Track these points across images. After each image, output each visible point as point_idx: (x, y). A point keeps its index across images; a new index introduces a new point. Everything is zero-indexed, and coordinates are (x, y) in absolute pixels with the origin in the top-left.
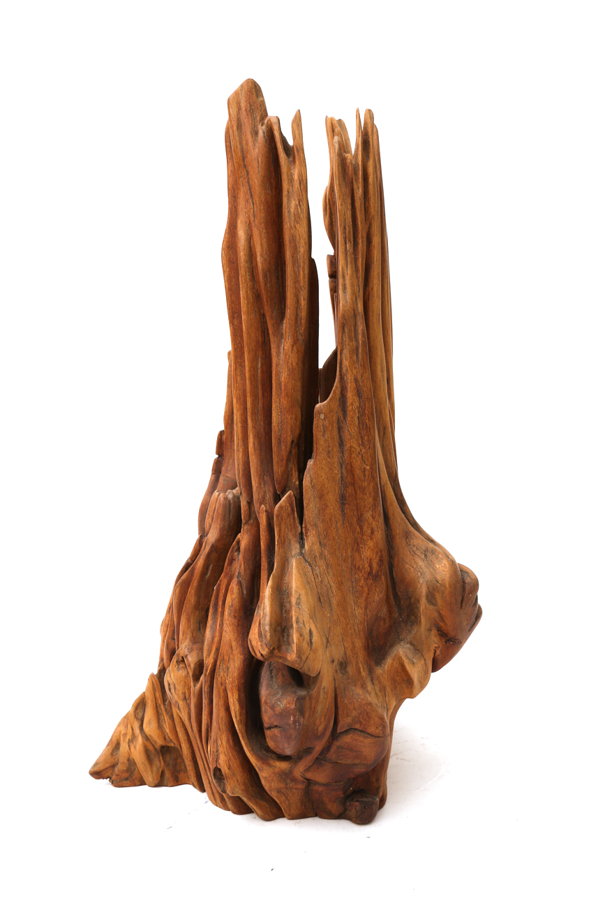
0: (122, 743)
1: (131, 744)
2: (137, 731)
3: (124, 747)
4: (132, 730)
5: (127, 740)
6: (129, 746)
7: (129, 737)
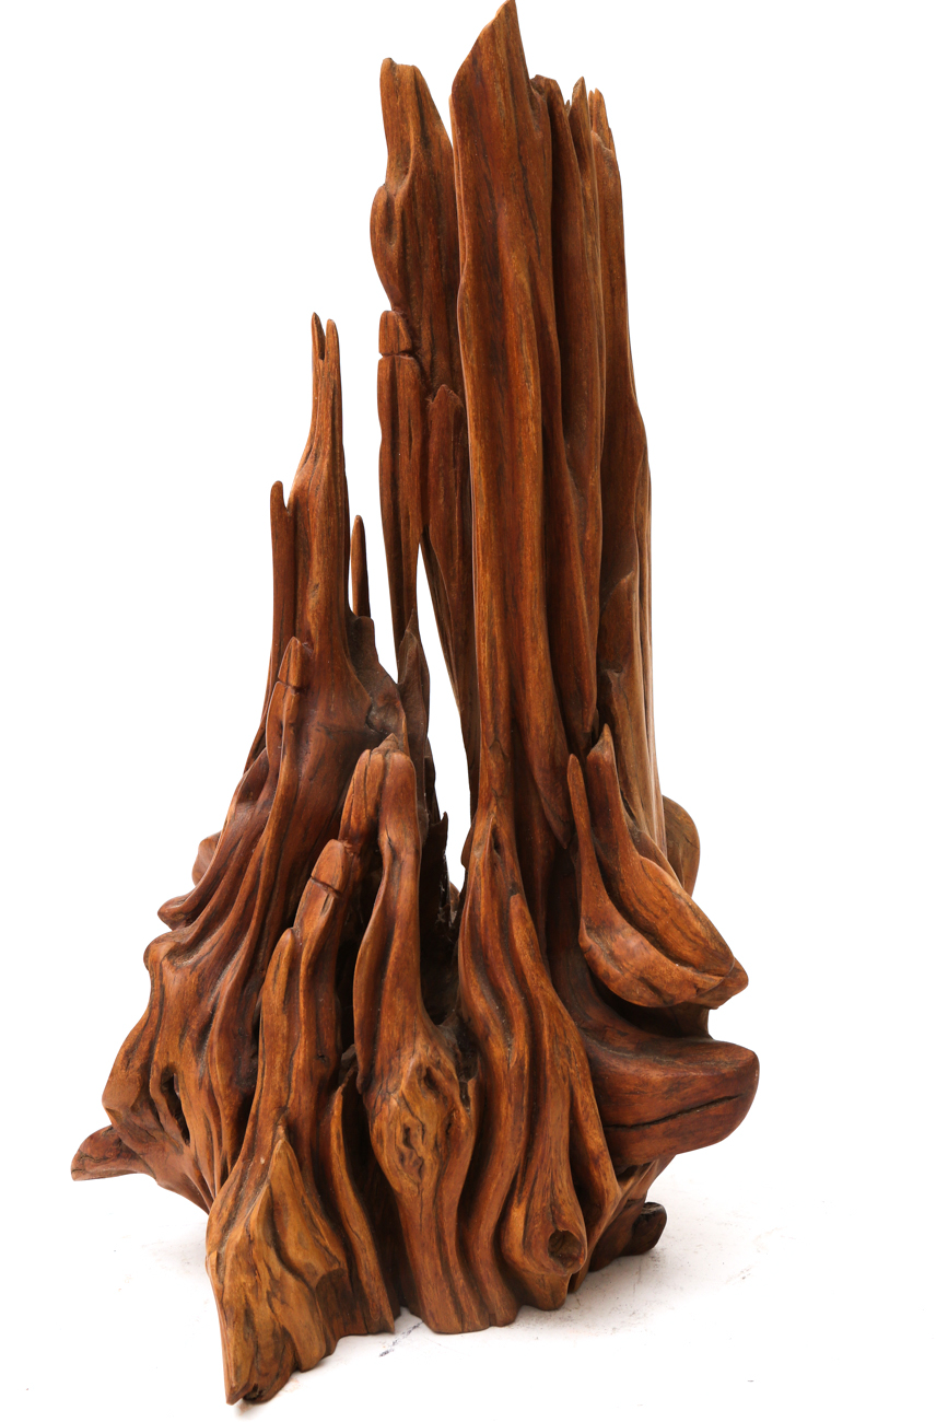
0: (254, 1305)
1: (273, 1300)
2: (277, 1268)
3: (262, 1314)
4: (269, 1270)
5: (265, 1295)
6: (271, 1306)
7: (266, 1286)
